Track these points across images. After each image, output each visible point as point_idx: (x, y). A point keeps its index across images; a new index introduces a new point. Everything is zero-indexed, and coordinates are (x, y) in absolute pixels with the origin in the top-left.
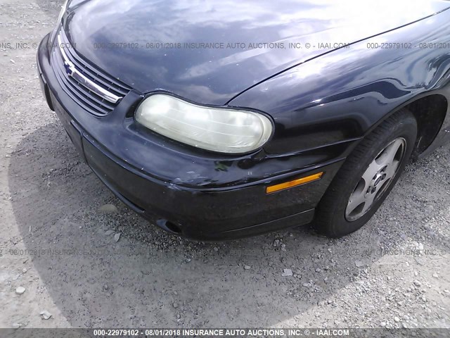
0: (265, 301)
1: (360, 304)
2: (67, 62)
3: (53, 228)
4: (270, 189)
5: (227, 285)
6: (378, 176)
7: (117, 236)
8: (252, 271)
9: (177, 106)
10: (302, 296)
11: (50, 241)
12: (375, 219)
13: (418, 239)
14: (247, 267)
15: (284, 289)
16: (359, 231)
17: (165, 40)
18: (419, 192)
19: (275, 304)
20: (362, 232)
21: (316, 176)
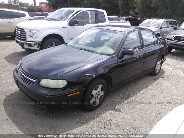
0: (71, 125)
1: (95, 124)
2: (23, 74)
3: (18, 115)
4: (68, 96)
5: (62, 123)
6: (97, 94)
7: (35, 116)
8: (69, 120)
9: (48, 81)
10: (80, 124)
11: (17, 118)
12: (101, 107)
13: (112, 110)
14: (67, 119)
15: (76, 123)
16: (97, 110)
17: (46, 68)
18: (115, 100)
19: (74, 126)
20: (98, 110)
21: (79, 93)
